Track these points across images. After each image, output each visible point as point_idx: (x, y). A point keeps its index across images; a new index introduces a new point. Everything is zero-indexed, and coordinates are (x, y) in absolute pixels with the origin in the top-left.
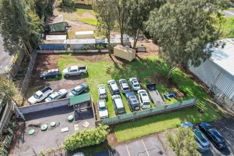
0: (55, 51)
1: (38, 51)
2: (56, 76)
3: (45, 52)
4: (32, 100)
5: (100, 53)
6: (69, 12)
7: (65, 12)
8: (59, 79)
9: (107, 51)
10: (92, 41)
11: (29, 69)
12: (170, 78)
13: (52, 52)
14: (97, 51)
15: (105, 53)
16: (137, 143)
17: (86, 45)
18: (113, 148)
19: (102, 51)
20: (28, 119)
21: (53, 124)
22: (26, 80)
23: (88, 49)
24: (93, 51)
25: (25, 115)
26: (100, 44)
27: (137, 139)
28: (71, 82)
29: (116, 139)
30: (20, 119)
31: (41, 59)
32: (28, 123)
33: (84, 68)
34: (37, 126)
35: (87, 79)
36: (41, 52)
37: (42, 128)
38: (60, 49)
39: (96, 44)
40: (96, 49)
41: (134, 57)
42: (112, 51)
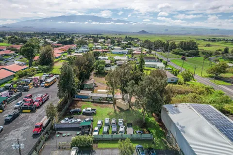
0: (83, 100)
1: (73, 99)
2: (78, 113)
3: (77, 99)
4: (63, 121)
5: (109, 103)
6: (100, 77)
7: (98, 77)
8: (79, 114)
9: (112, 102)
10: (105, 96)
11: (66, 107)
12: (145, 123)
13: (80, 100)
14: (107, 102)
15: (111, 104)
16: (108, 150)
17: (101, 97)
18: (94, 150)
19: (110, 102)
20: (57, 131)
21: (69, 134)
22: (62, 112)
23: (102, 100)
24: (105, 102)
25: (57, 128)
26: (109, 98)
27: (108, 148)
28: (85, 116)
29: (97, 146)
30: (54, 130)
31: (74, 103)
32: (57, 132)
33: (95, 110)
34: (61, 134)
35: (94, 116)
36: (75, 99)
37: (63, 135)
38: (86, 98)
39: (107, 98)
40: (107, 100)
41: (128, 108)
42: (115, 103)
